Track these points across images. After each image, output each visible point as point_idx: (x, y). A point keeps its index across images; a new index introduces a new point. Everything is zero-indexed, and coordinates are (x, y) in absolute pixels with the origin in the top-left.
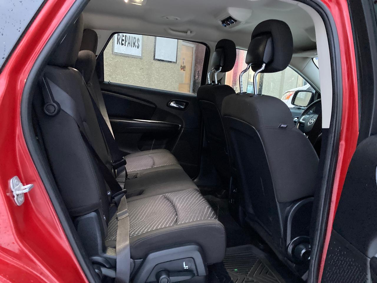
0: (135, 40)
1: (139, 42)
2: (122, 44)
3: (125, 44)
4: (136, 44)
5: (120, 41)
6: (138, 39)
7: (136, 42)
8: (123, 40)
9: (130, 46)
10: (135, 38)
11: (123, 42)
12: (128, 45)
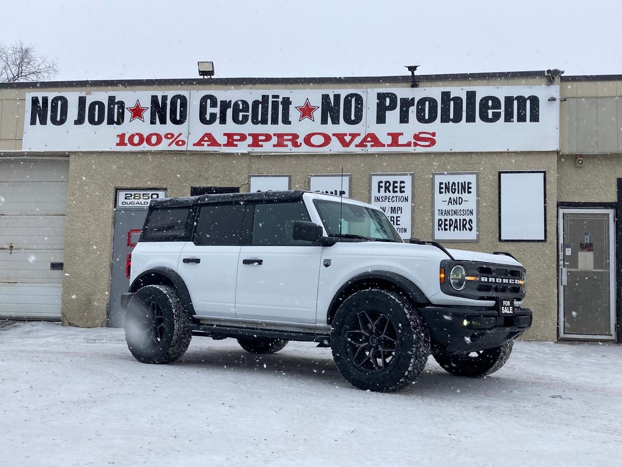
0: (465, 222)
1: (472, 223)
2: (446, 229)
3: (450, 228)
4: (468, 226)
5: (443, 226)
6: (470, 220)
7: (468, 225)
8: (445, 225)
9: (457, 230)
10: (464, 220)
11: (446, 227)
12: (454, 230)
